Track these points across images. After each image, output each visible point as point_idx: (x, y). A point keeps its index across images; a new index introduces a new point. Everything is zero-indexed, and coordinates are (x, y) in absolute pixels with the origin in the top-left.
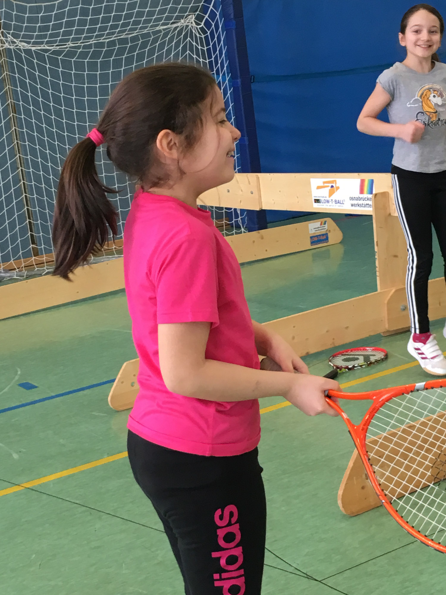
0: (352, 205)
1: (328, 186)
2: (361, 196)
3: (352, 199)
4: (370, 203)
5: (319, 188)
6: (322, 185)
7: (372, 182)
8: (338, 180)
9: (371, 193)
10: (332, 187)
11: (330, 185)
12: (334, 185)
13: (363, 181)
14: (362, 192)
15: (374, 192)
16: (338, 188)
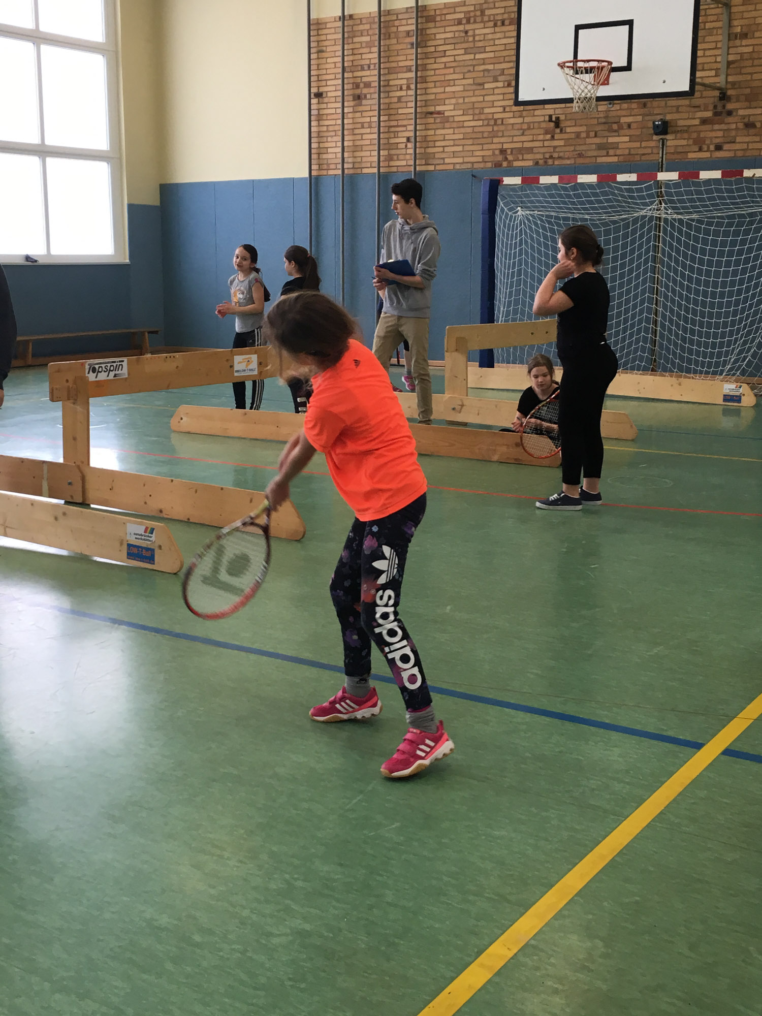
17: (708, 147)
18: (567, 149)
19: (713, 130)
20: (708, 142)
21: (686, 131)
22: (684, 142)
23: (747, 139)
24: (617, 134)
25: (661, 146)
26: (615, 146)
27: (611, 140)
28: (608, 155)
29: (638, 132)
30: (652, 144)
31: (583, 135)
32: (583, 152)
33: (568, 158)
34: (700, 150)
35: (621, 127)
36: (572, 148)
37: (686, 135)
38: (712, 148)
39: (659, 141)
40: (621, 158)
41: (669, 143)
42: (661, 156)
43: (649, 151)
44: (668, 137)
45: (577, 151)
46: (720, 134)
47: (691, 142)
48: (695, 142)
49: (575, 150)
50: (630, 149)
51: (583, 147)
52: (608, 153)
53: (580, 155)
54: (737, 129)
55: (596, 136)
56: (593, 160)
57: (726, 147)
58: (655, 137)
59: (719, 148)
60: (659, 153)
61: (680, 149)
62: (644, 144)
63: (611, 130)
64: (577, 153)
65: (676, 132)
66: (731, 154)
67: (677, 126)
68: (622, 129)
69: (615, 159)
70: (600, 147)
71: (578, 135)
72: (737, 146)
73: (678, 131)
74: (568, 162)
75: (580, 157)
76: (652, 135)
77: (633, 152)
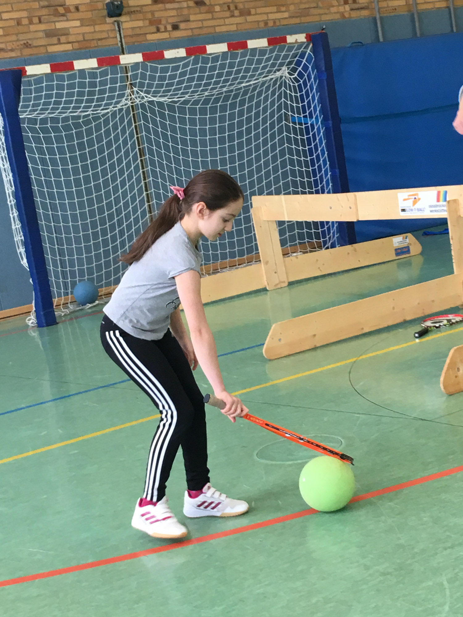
0: (431, 211)
1: (412, 198)
2: (438, 204)
3: (431, 206)
4: (445, 208)
5: (405, 200)
6: (407, 197)
7: (446, 192)
8: (419, 193)
9: (445, 200)
10: (415, 198)
11: (414, 197)
12: (416, 197)
13: (439, 193)
14: (438, 200)
15: (448, 199)
16: (419, 199)
17: (166, 28)
18: (8, 39)
19: (166, 10)
20: (164, 22)
21: (140, 12)
22: (140, 23)
23: (200, 17)
24: (65, 18)
25: (117, 29)
26: (65, 32)
27: (59, 25)
28: (59, 43)
29: (89, 15)
30: (106, 27)
31: (25, 22)
32: (30, 42)
33: (12, 50)
34: (158, 30)
35: (68, 10)
36: (14, 38)
37: (141, 16)
38: (169, 28)
39: (113, 23)
40: (76, 45)
41: (124, 26)
42: (119, 39)
43: (104, 35)
44: (122, 19)
45: (20, 40)
46: (174, 13)
47: (147, 22)
48: (152, 23)
49: (18, 40)
50: (83, 34)
51: (29, 36)
52: (59, 39)
53: (27, 45)
54: (189, 7)
55: (40, 22)
56: (42, 50)
57: (182, 26)
58: (109, 20)
59: (175, 27)
60: (116, 37)
61: (138, 31)
62: (97, 28)
63: (57, 14)
64: (22, 42)
65: (130, 13)
66: (189, 33)
67: (129, 7)
68: (70, 12)
69: (69, 47)
70: (49, 34)
71: (19, 22)
72: (193, 25)
73: (132, 12)
74: (13, 54)
75: (27, 47)
76: (105, 17)
77: (87, 38)
